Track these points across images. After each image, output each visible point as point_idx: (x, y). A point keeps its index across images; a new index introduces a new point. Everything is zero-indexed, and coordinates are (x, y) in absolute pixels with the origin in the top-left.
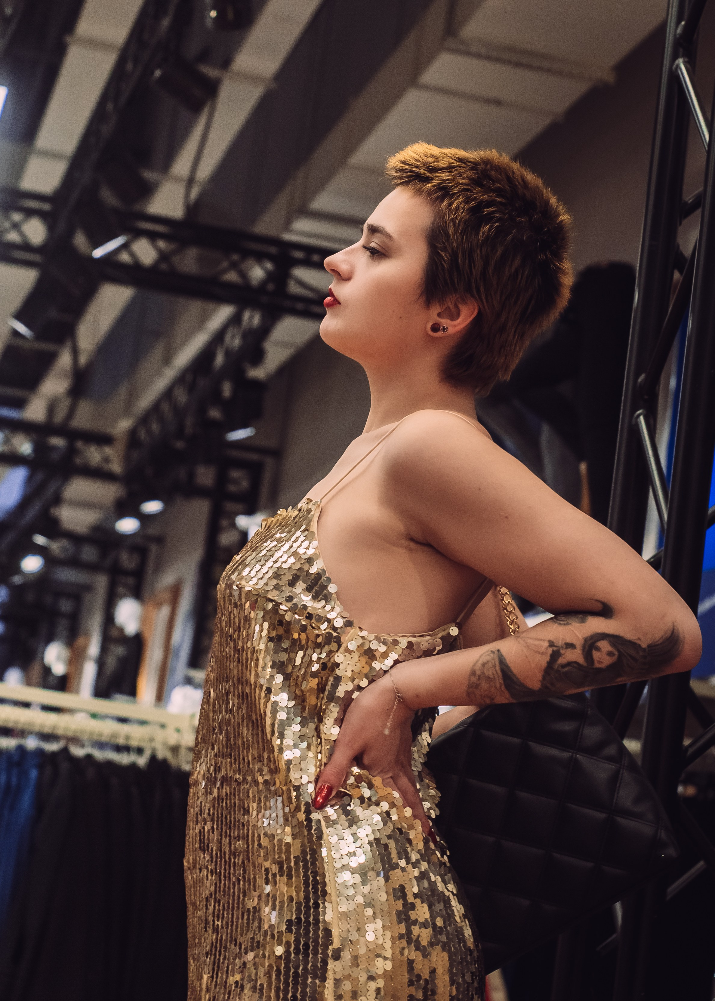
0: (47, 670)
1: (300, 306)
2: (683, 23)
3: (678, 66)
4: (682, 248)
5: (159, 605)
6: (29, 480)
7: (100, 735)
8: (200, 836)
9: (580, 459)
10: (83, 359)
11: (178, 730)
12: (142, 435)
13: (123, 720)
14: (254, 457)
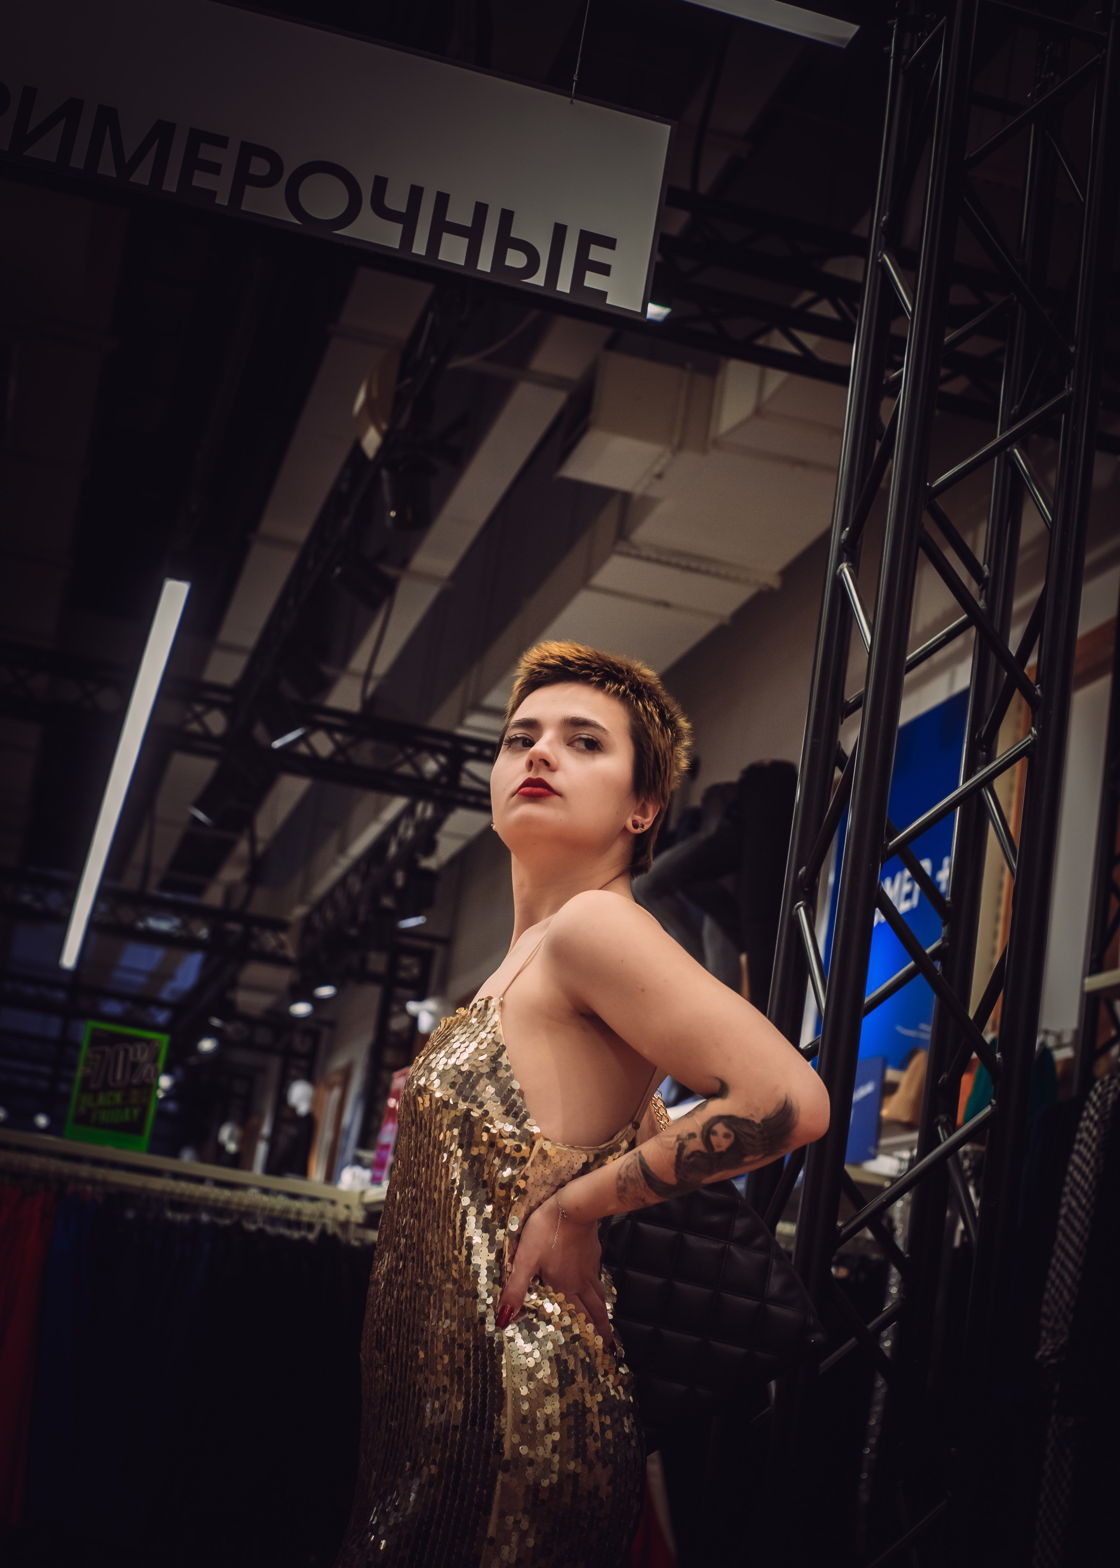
0: (221, 1148)
1: (472, 799)
2: (847, 529)
3: (842, 570)
4: (843, 746)
5: (330, 1087)
6: (205, 965)
7: (272, 1210)
8: (377, 1336)
9: (741, 951)
10: (260, 847)
11: (348, 1207)
12: (317, 922)
13: (294, 1196)
14: (425, 945)
